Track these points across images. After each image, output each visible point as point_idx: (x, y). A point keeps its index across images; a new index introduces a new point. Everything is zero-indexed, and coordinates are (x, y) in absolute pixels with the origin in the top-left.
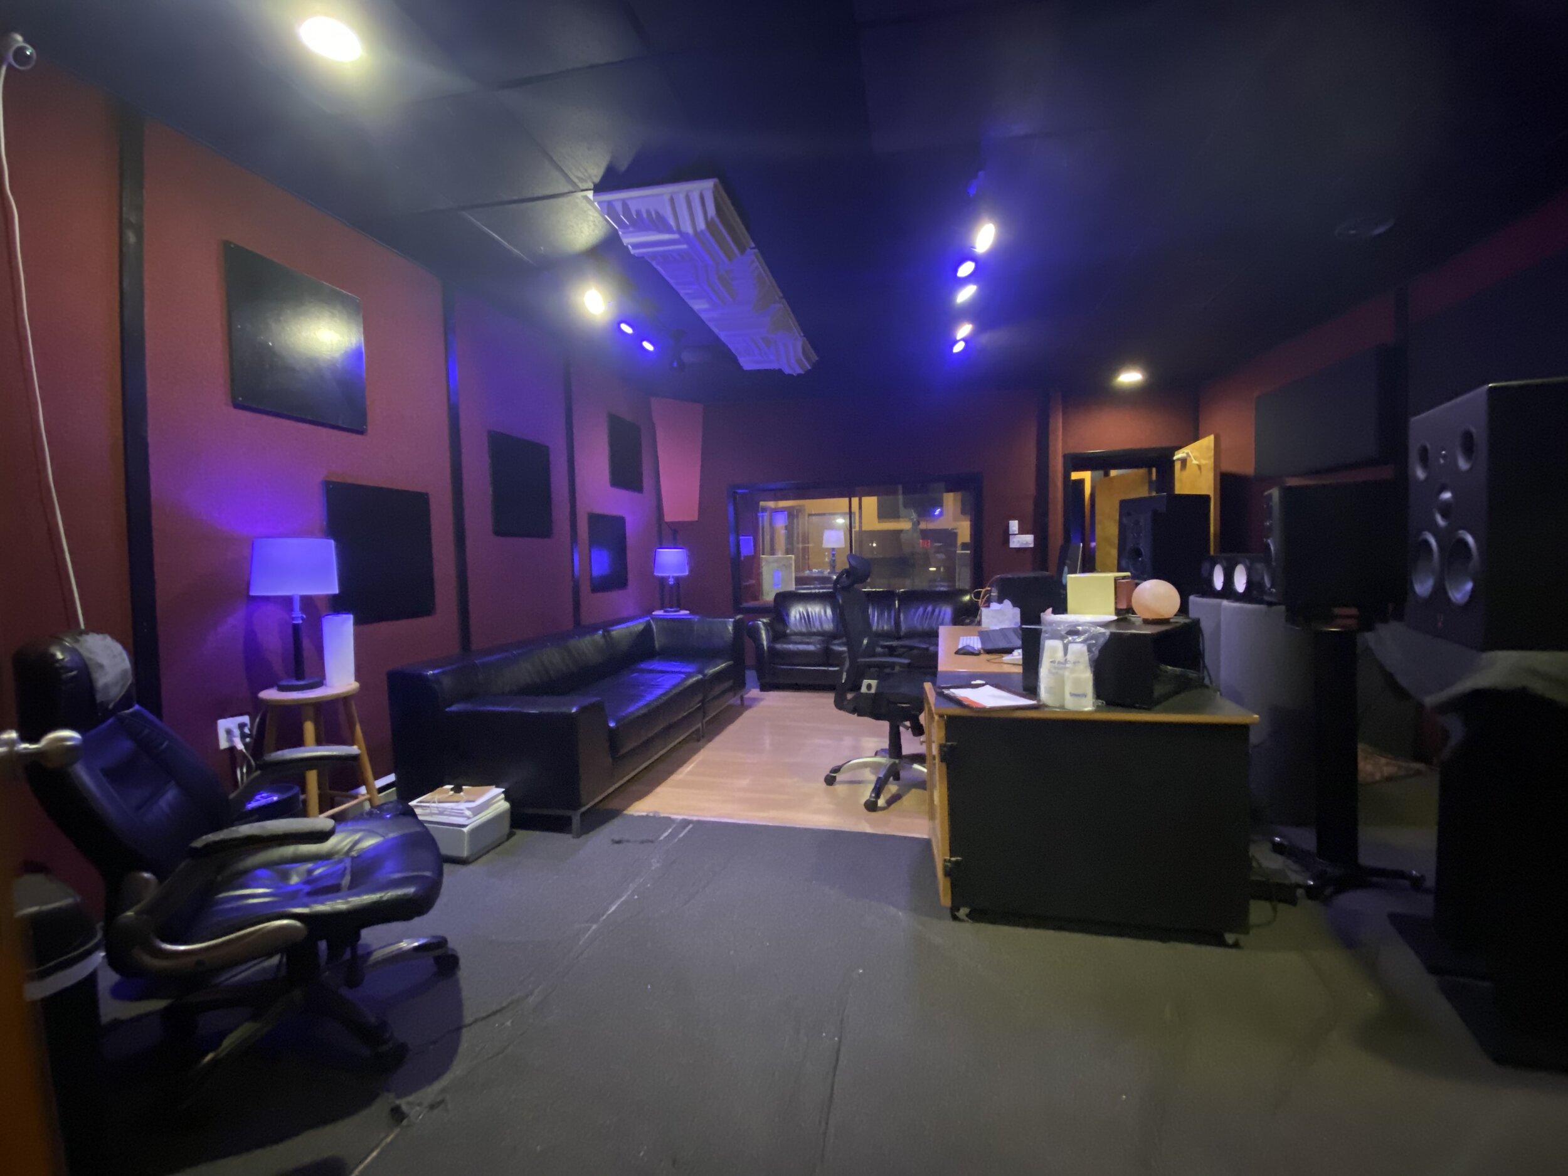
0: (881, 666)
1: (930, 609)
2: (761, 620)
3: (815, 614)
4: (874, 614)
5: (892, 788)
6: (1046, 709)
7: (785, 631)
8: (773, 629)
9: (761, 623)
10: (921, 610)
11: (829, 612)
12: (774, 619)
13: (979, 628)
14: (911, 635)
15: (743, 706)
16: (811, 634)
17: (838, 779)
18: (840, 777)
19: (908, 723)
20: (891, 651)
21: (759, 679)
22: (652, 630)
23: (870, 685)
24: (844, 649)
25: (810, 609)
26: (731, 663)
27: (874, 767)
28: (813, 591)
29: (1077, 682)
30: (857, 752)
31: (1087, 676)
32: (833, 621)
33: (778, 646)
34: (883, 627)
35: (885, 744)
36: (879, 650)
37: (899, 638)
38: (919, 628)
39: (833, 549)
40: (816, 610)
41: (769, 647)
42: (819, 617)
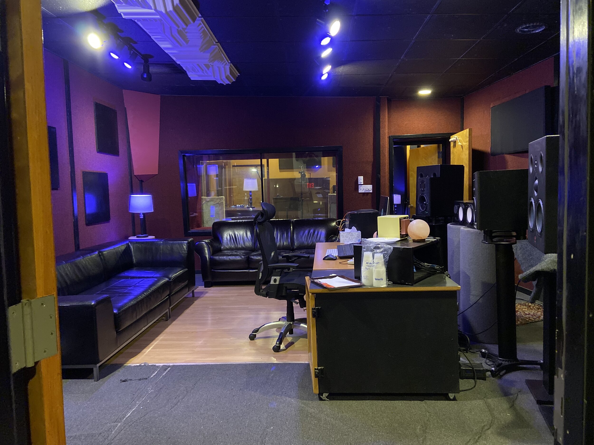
0: (283, 268)
1: (312, 231)
2: (204, 241)
3: (240, 236)
4: (277, 235)
5: (289, 338)
6: (364, 287)
7: (220, 248)
8: (212, 246)
9: (204, 243)
10: (307, 232)
11: (249, 234)
12: (212, 240)
13: (338, 244)
14: (300, 248)
15: (194, 297)
16: (237, 249)
17: (257, 336)
18: (258, 335)
19: (297, 301)
20: (288, 259)
21: (204, 279)
22: (130, 250)
23: (275, 280)
24: (259, 258)
25: (236, 233)
26: (186, 269)
27: (279, 327)
28: (238, 221)
29: (378, 272)
30: (268, 319)
31: (383, 269)
32: (252, 240)
33: (217, 258)
34: (283, 244)
35: (284, 314)
36: (280, 258)
37: (293, 250)
38: (306, 243)
39: (251, 192)
40: (240, 233)
41: (210, 258)
42: (242, 238)
